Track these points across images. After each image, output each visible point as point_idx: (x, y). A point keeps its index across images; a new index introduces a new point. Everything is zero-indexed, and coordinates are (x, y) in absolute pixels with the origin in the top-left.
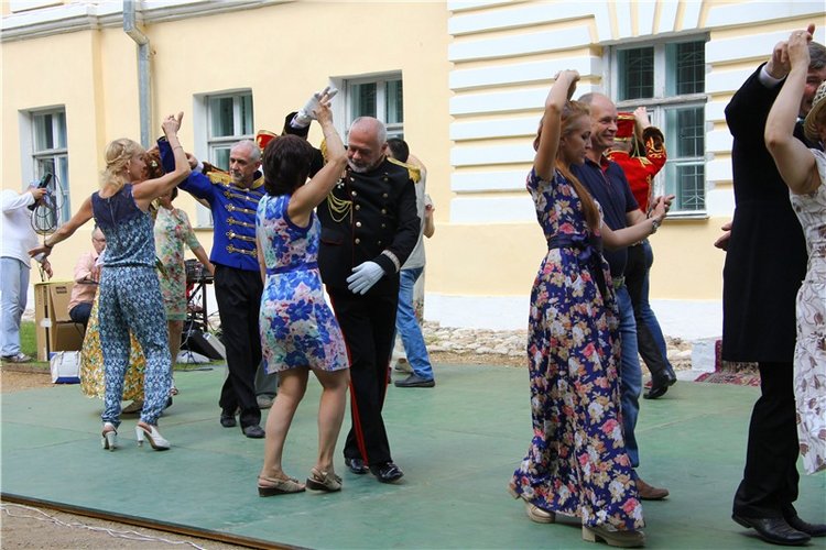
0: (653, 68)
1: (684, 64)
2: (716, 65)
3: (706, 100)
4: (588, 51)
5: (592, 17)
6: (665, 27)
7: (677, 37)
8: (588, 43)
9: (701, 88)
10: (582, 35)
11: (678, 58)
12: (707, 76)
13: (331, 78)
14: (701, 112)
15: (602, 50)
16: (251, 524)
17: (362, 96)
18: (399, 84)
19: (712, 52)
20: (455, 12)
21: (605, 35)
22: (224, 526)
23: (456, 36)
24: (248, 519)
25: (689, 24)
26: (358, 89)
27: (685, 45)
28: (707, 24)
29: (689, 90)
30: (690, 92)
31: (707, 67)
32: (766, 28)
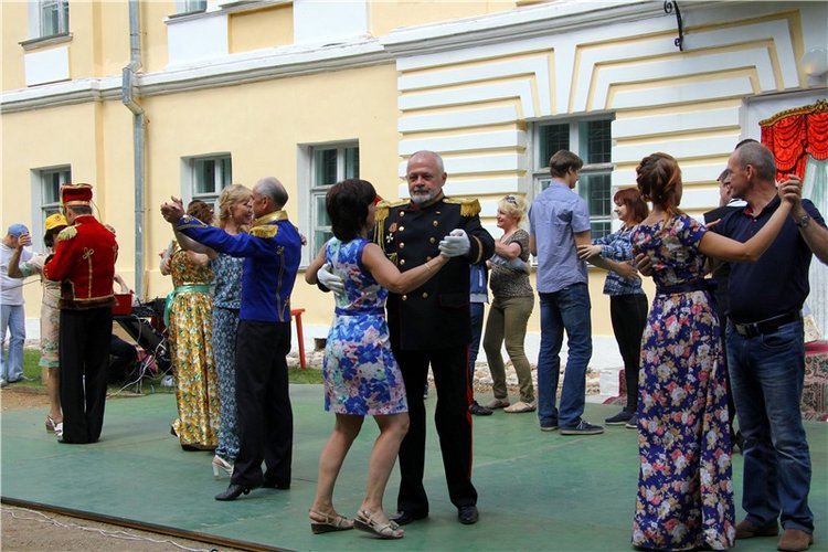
0: (568, 141)
1: (595, 138)
2: (620, 140)
3: (612, 169)
4: (515, 126)
5: (519, 98)
6: (579, 107)
7: (589, 116)
8: (515, 119)
9: (608, 159)
10: (510, 112)
11: (589, 134)
12: (613, 149)
13: (299, 145)
14: (608, 179)
15: (526, 126)
16: (224, 526)
17: (325, 160)
18: (357, 150)
19: (617, 129)
20: (404, 92)
21: (529, 113)
22: (200, 527)
23: (405, 111)
24: (222, 521)
25: (598, 105)
26: (321, 154)
27: (595, 123)
28: (613, 106)
29: (598, 160)
30: (599, 161)
31: (613, 142)
32: (661, 111)
